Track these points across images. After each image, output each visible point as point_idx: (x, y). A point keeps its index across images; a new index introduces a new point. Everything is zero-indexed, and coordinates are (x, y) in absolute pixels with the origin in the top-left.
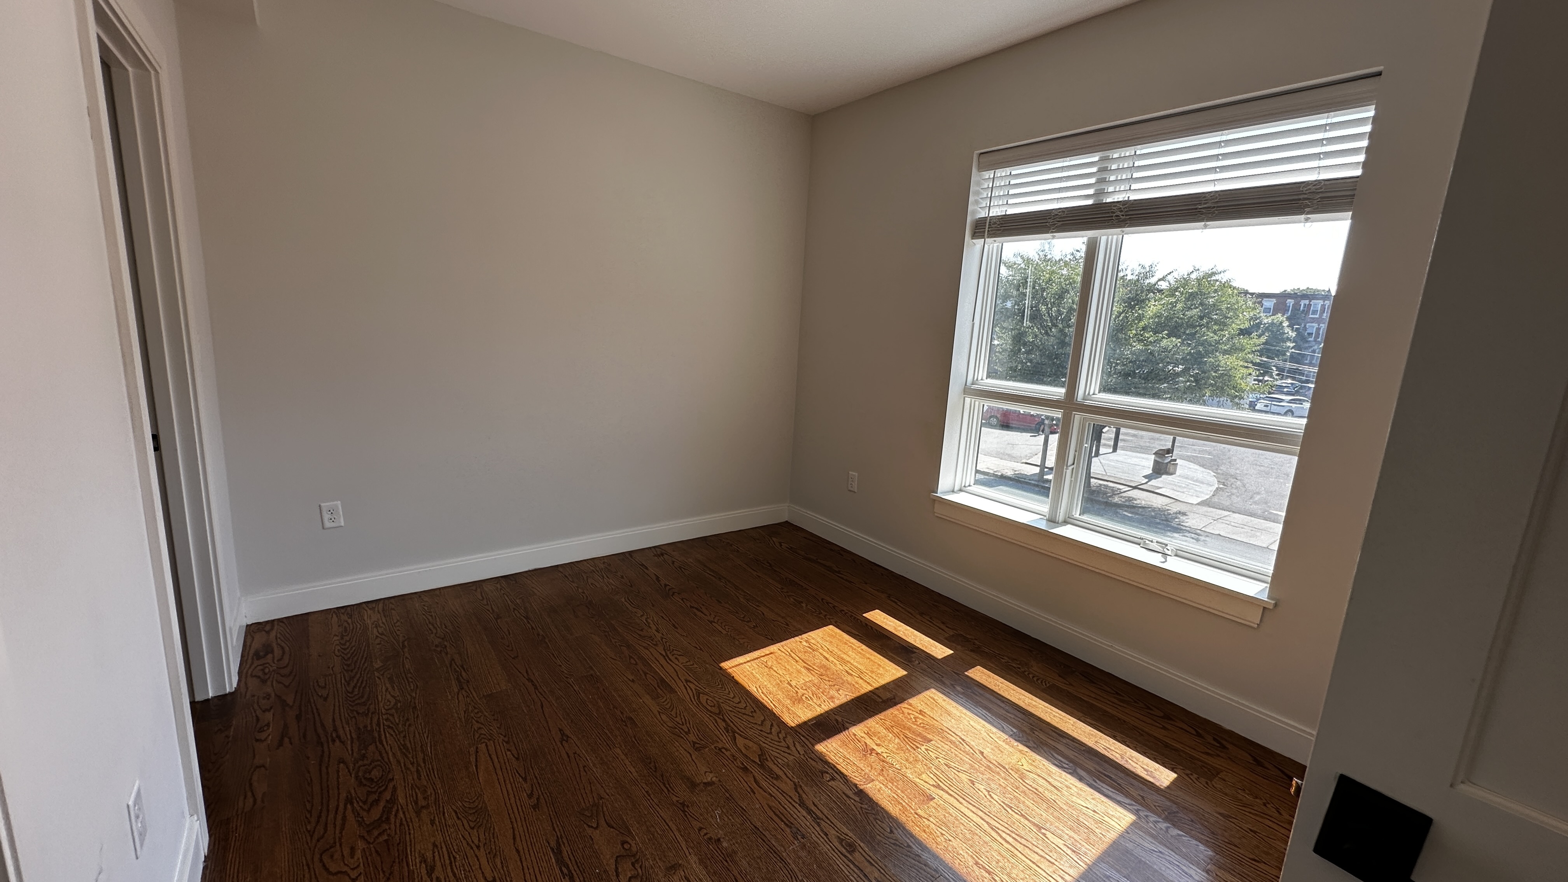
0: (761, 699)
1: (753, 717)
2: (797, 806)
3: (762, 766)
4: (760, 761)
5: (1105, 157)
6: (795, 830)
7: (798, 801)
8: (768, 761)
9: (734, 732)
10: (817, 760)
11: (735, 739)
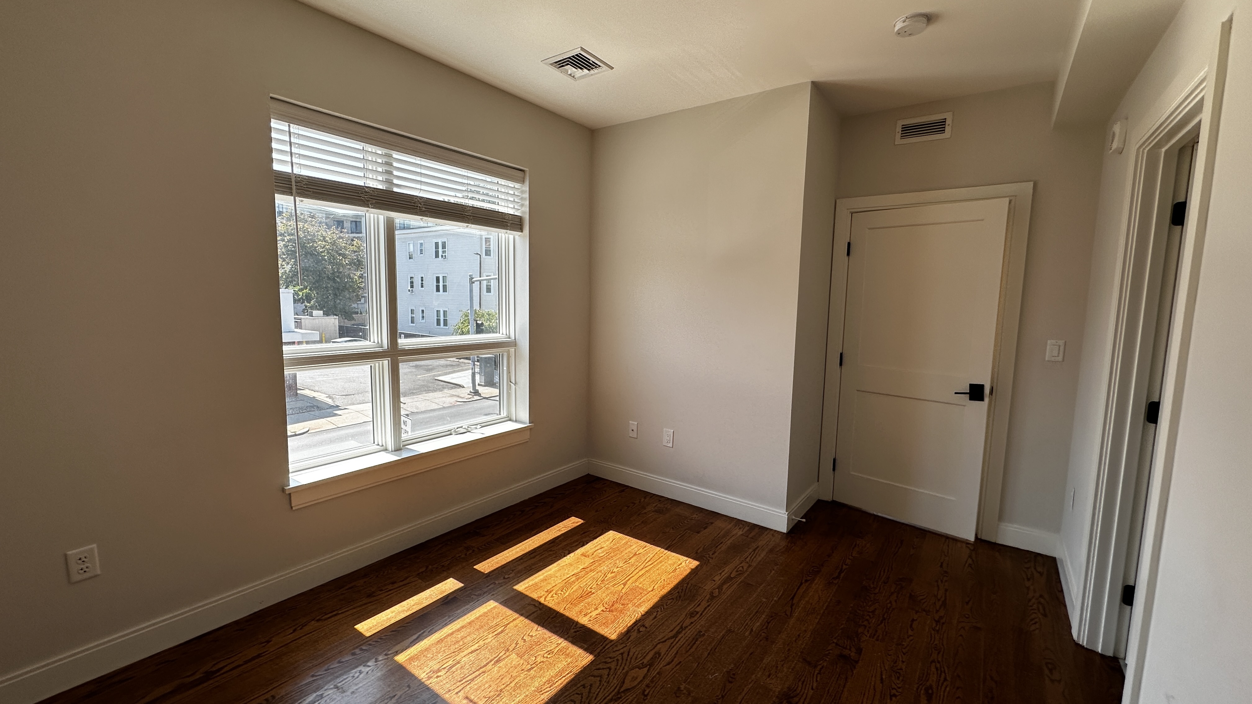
0: (562, 685)
1: (591, 685)
2: (677, 639)
3: (651, 664)
4: (646, 667)
5: (388, 154)
6: (697, 637)
7: (673, 639)
8: (643, 662)
9: (618, 693)
10: (628, 636)
11: (627, 690)
